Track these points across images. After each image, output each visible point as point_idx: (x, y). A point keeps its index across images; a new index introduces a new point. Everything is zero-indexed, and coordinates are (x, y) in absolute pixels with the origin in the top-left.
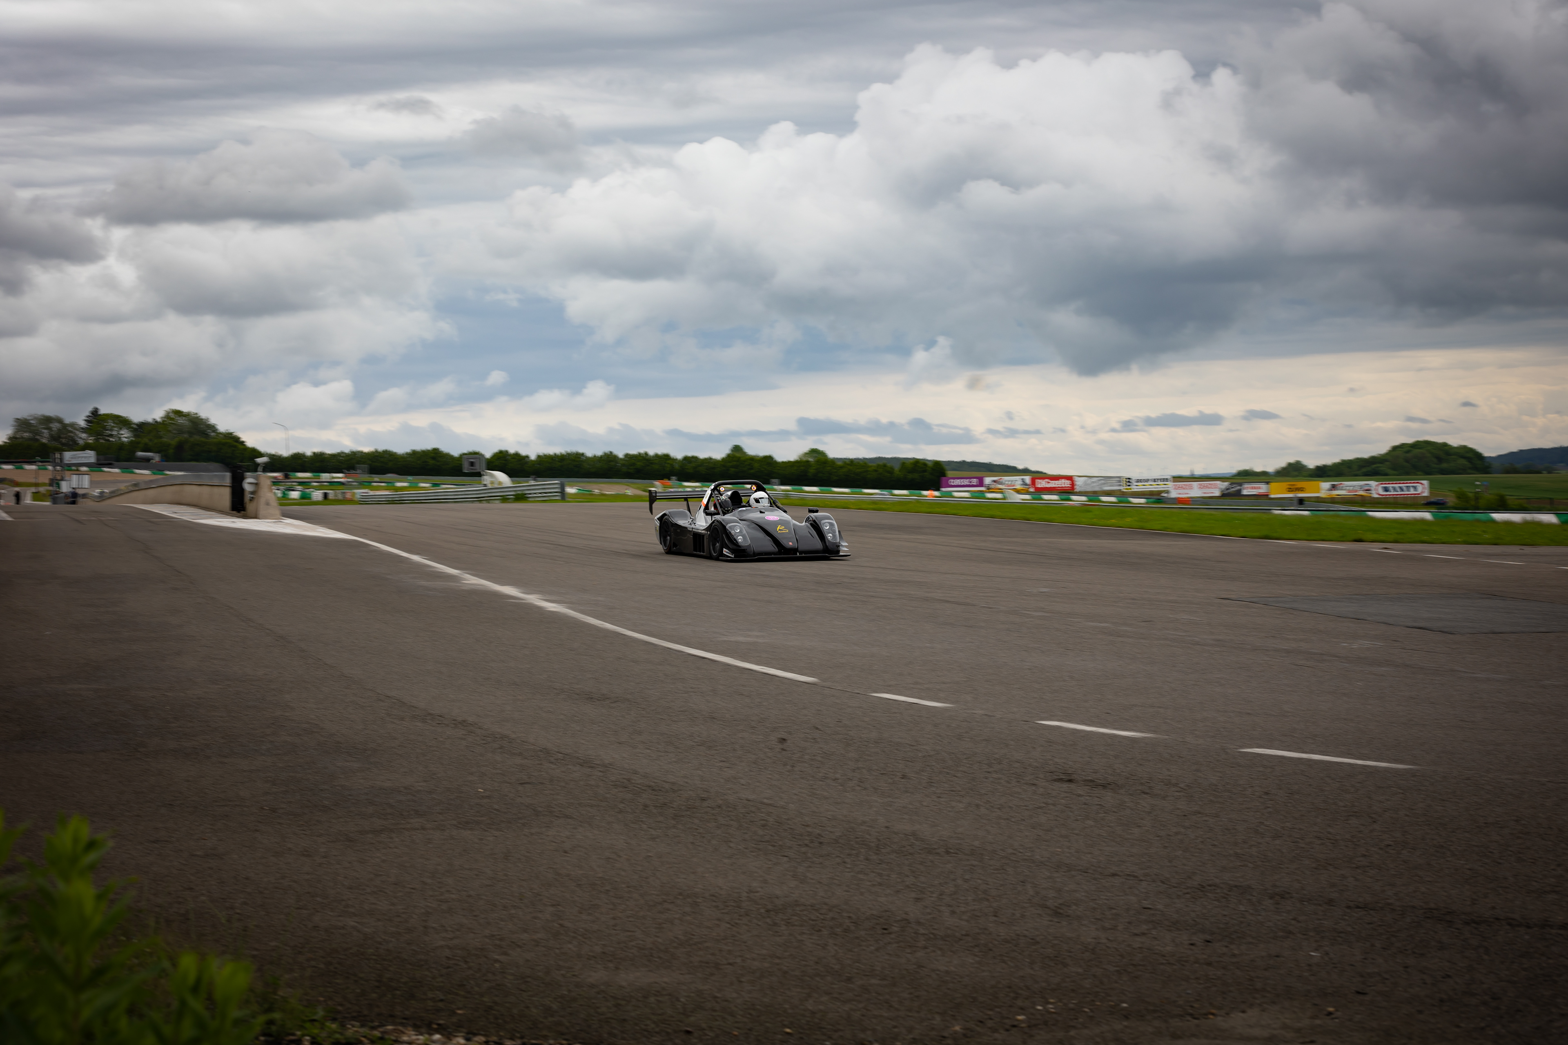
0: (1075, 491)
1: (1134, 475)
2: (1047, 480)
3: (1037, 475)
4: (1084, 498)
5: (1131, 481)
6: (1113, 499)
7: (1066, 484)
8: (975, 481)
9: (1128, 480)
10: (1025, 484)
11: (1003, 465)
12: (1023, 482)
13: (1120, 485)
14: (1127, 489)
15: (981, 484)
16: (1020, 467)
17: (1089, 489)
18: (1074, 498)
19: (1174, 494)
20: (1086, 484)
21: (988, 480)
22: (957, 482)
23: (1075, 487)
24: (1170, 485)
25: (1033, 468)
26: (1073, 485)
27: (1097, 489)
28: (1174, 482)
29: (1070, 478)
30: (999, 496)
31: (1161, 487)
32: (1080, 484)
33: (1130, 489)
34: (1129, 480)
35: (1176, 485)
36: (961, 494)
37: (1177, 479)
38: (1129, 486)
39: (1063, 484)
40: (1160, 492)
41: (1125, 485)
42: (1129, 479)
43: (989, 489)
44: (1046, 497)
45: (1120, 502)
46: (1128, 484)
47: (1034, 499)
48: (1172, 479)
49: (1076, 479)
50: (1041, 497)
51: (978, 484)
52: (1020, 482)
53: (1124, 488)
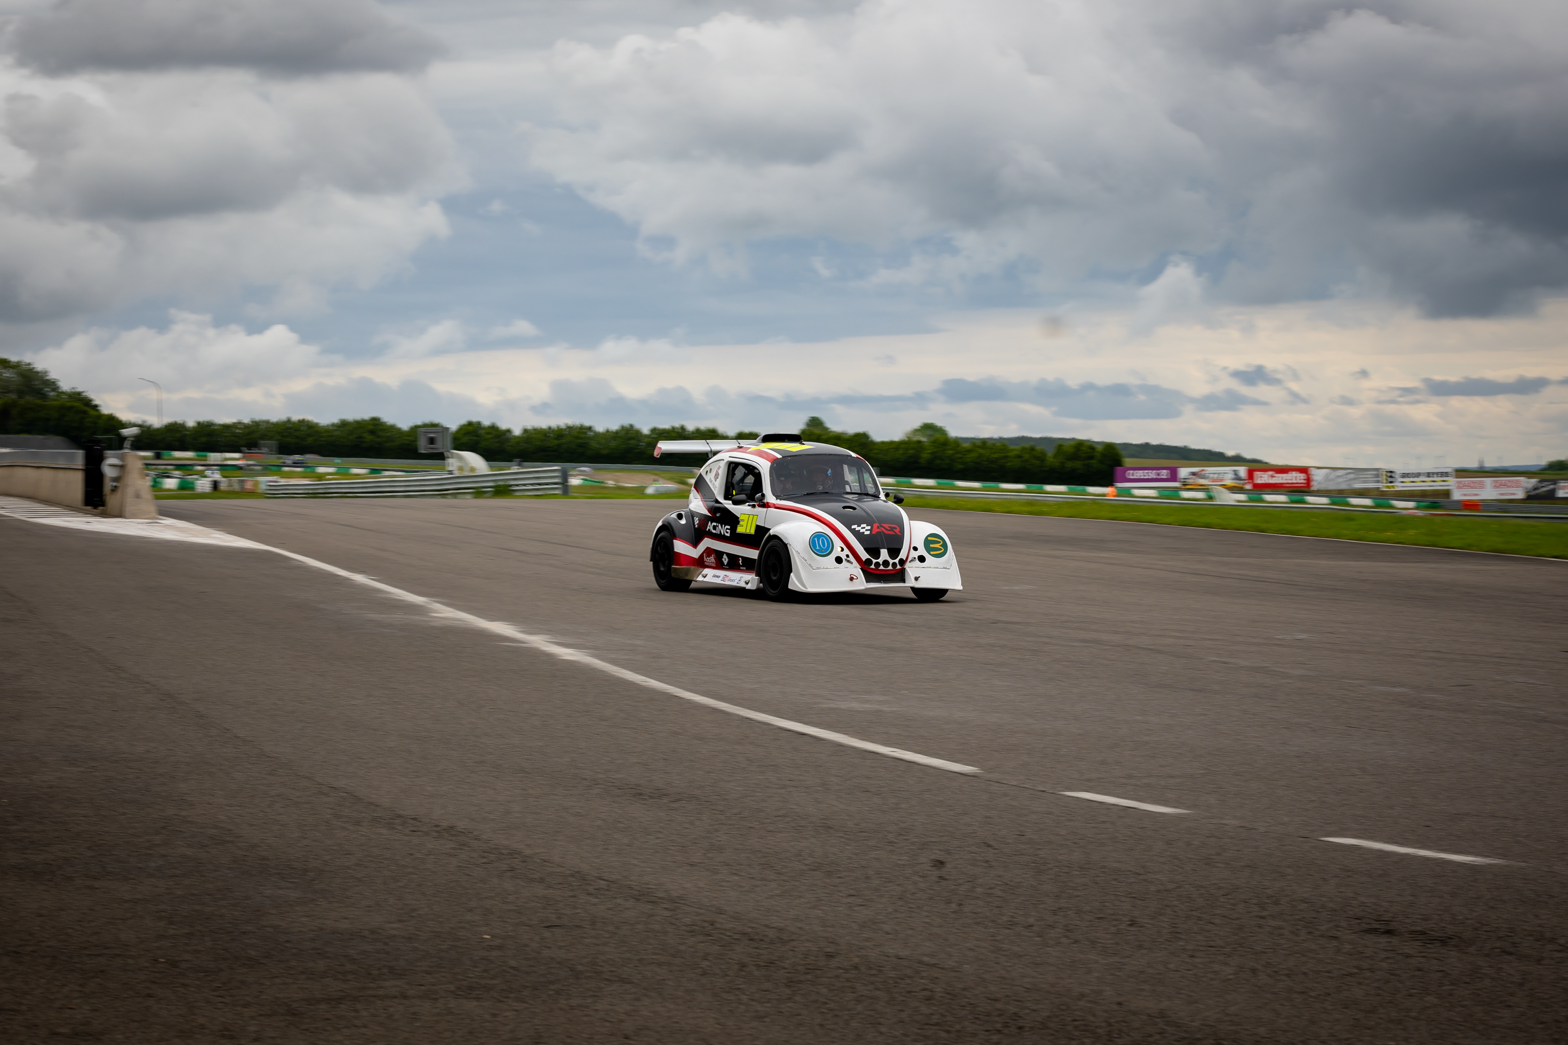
0: (1312, 489)
1: (1399, 467)
2: (1271, 473)
3: (1255, 466)
4: (1324, 500)
5: (1393, 475)
6: (1367, 502)
7: (1297, 478)
8: (1164, 473)
9: (1389, 474)
10: (1237, 477)
11: (1204, 451)
12: (1236, 474)
13: (1378, 482)
14: (1388, 487)
15: (1173, 477)
16: (1230, 453)
17: (1332, 486)
18: (1310, 499)
19: (1457, 496)
20: (1327, 478)
21: (1184, 472)
22: (1139, 474)
23: (1313, 483)
24: (1451, 483)
25: (1248, 456)
26: (1308, 480)
27: (1343, 486)
28: (1457, 478)
29: (1304, 470)
30: (1200, 495)
31: (1438, 485)
32: (1319, 478)
33: (1393, 487)
34: (1391, 474)
35: (1460, 482)
36: (1144, 492)
37: (1461, 473)
38: (1391, 482)
39: (1294, 478)
40: (1436, 493)
41: (1385, 481)
42: (1391, 472)
43: (1186, 486)
44: (1269, 497)
45: (1377, 506)
46: (1390, 479)
47: (1251, 500)
48: (1454, 474)
49: (1314, 472)
50: (1261, 498)
51: (1169, 477)
52: (1231, 476)
53: (1383, 486)
